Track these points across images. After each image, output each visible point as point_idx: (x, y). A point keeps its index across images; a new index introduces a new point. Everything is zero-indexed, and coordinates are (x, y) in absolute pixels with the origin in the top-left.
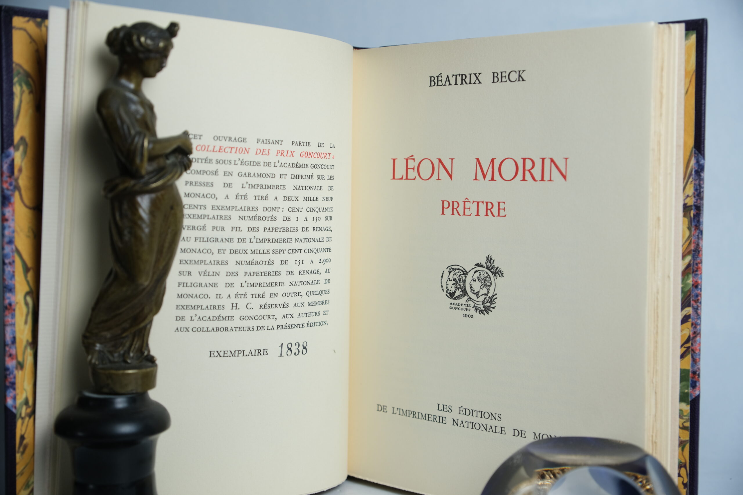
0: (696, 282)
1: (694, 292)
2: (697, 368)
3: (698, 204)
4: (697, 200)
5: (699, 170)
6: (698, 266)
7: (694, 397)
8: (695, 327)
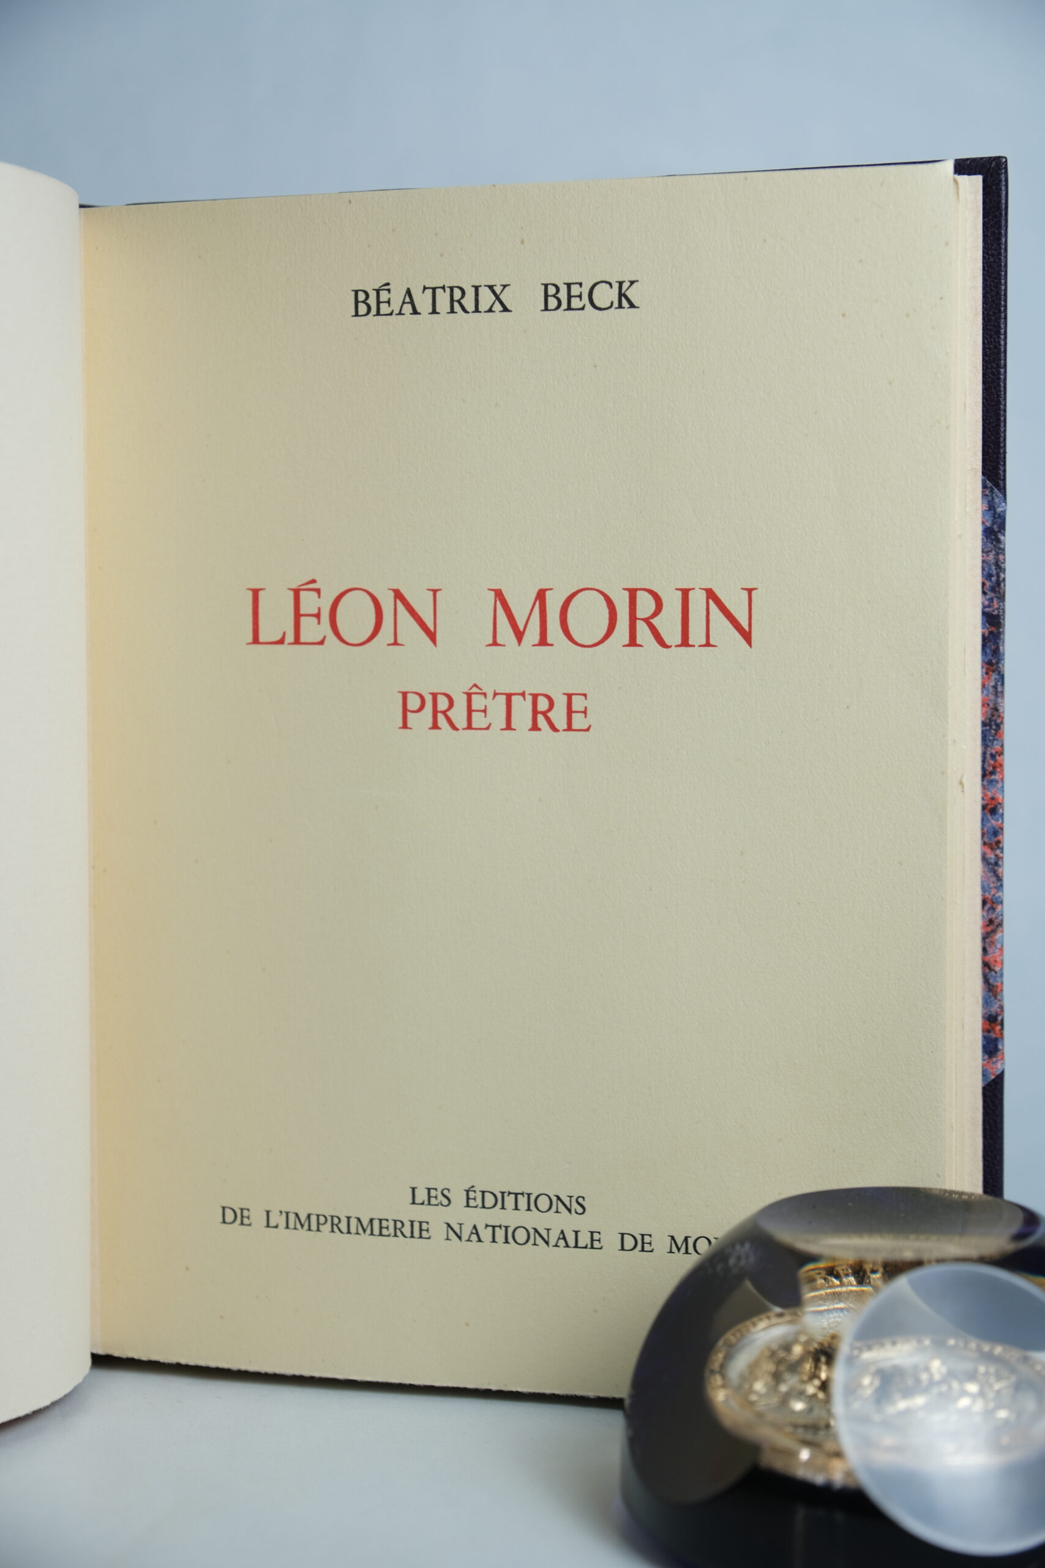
0: (993, 799)
1: (989, 825)
2: (999, 1008)
3: (994, 611)
4: (991, 600)
5: (996, 528)
6: (996, 761)
7: (993, 1077)
8: (993, 909)
